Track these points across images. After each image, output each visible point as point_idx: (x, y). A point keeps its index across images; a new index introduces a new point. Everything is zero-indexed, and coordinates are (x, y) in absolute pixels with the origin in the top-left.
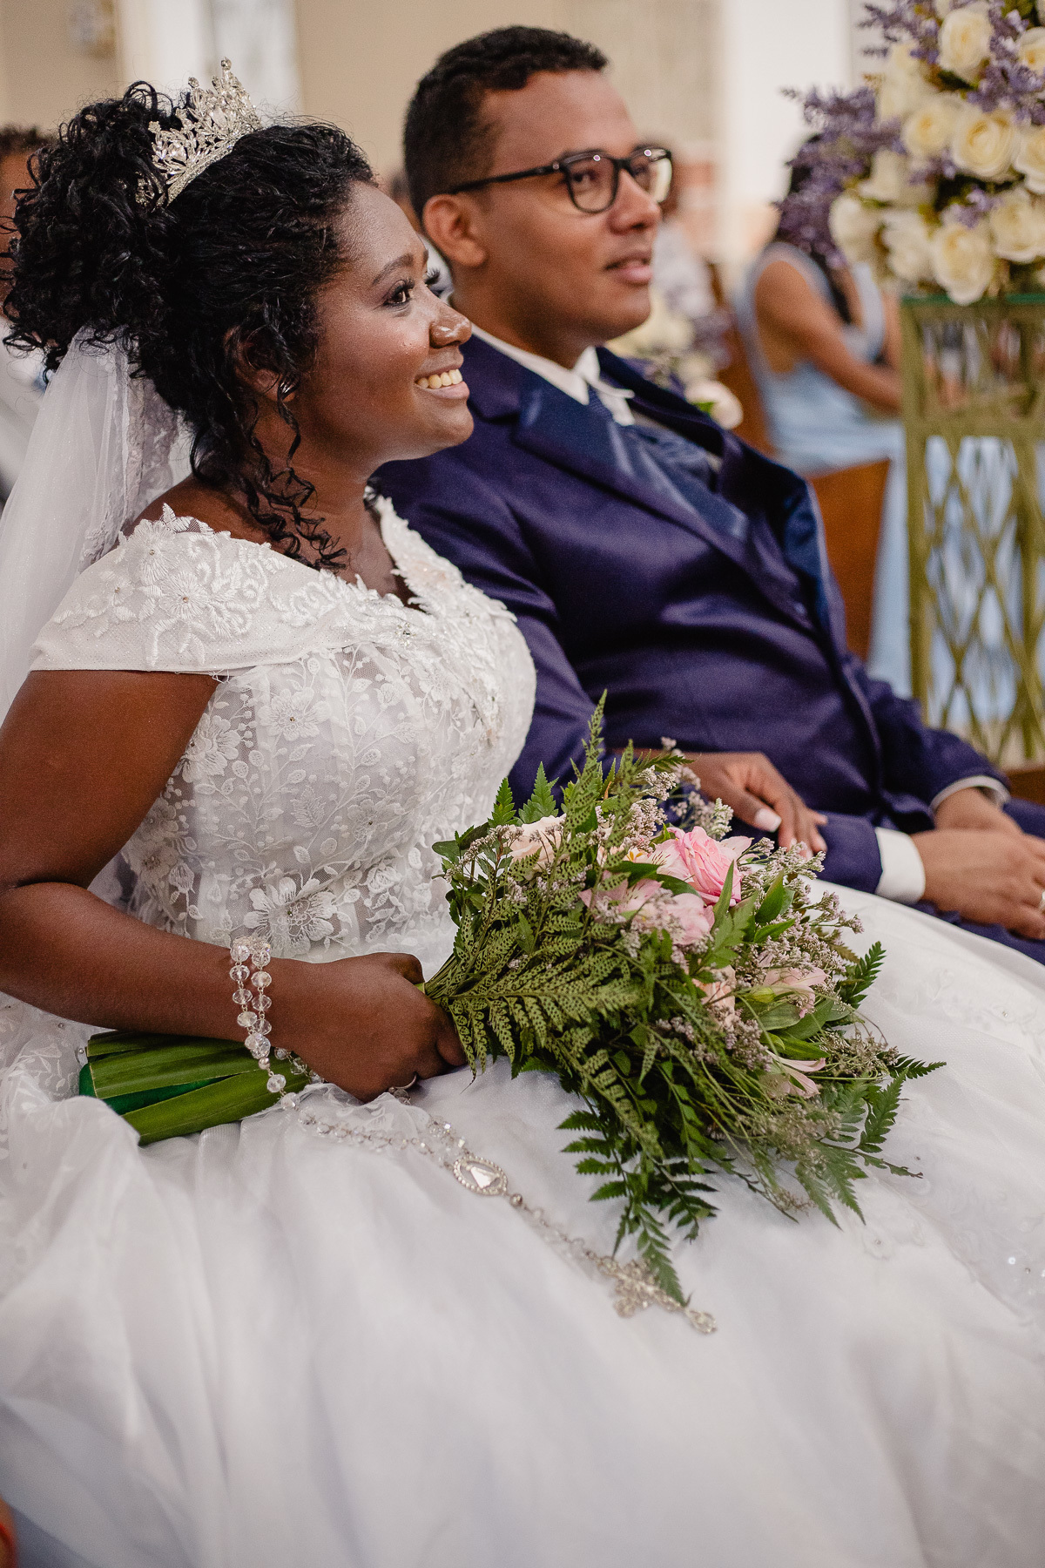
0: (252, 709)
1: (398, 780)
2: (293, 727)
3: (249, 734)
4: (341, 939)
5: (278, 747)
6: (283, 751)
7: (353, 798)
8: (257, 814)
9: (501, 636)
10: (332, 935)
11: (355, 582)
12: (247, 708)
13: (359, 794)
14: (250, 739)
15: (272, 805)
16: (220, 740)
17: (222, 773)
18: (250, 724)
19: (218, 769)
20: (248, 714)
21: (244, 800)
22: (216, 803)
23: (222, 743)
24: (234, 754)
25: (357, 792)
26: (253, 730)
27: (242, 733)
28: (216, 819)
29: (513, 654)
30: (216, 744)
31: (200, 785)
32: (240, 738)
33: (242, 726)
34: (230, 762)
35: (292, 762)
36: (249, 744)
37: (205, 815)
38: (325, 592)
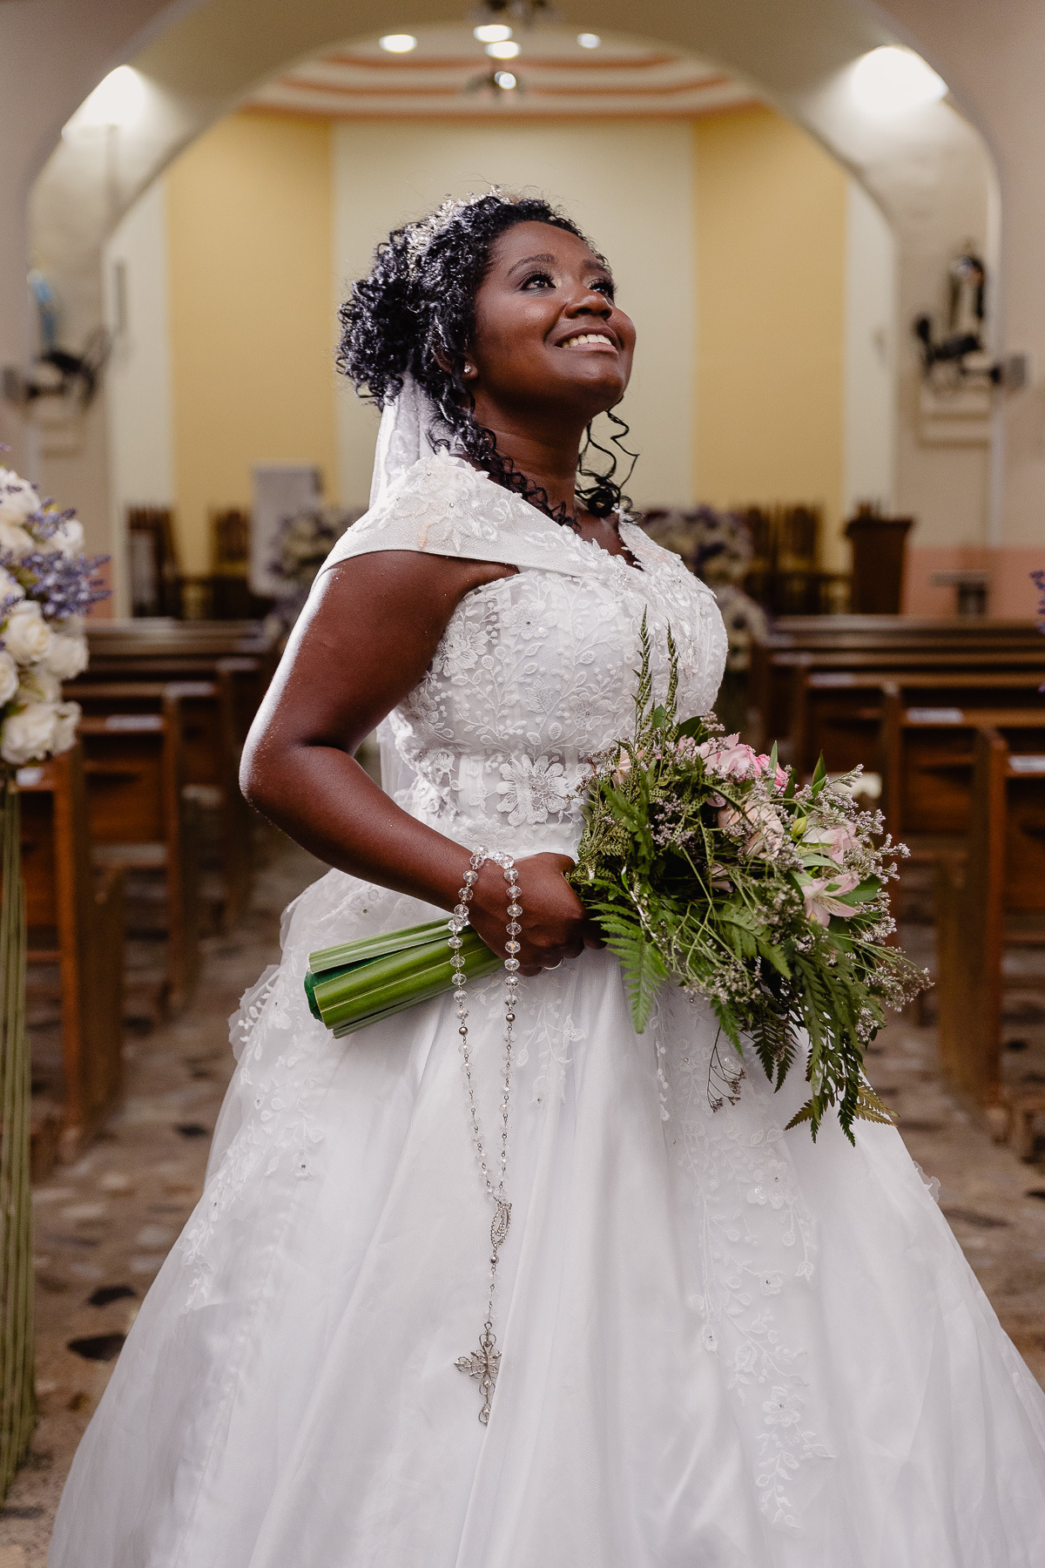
0: (496, 614)
1: (608, 679)
2: (528, 629)
3: (494, 634)
4: (571, 815)
5: (516, 643)
6: (520, 647)
7: (574, 690)
8: (499, 700)
9: (702, 604)
10: (565, 810)
11: (591, 542)
12: (494, 613)
13: (578, 686)
14: (495, 638)
15: (511, 692)
16: (472, 640)
17: (473, 666)
18: (495, 626)
19: (470, 663)
20: (493, 618)
21: (489, 688)
22: (468, 692)
23: (474, 642)
24: (483, 650)
25: (577, 684)
26: (498, 630)
27: (489, 633)
28: (467, 706)
29: (710, 619)
30: (469, 644)
31: (456, 678)
32: (488, 637)
33: (489, 628)
34: (480, 656)
35: (527, 657)
36: (495, 642)
37: (459, 703)
38: (562, 541)
